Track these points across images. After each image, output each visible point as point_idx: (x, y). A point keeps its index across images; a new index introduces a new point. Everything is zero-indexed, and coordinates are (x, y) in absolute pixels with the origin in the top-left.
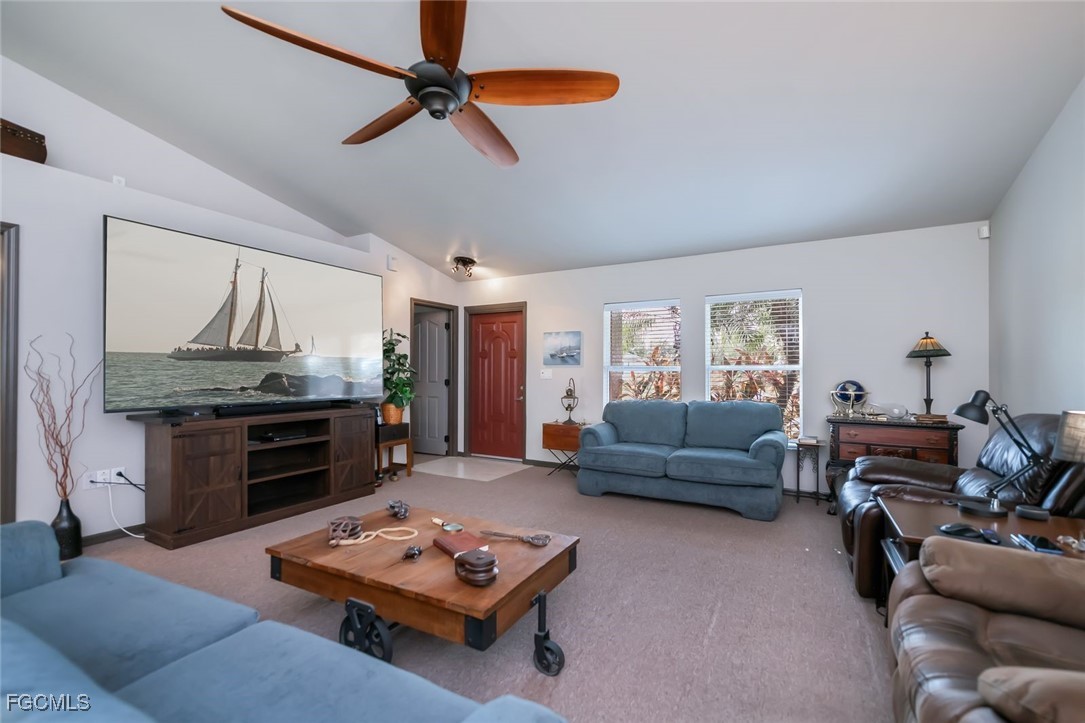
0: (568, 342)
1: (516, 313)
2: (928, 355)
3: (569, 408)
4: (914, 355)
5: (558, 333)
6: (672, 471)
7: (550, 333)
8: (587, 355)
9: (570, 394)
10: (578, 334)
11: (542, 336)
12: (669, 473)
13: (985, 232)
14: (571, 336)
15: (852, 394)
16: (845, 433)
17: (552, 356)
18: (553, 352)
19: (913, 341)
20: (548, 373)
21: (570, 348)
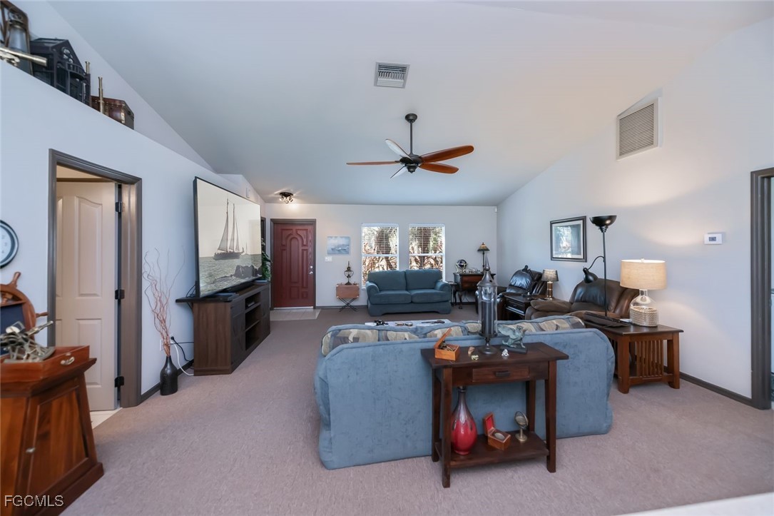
0: (342, 242)
1: (309, 225)
2: (483, 250)
3: (349, 276)
4: (479, 250)
5: (336, 237)
6: (416, 300)
7: (331, 237)
8: (353, 250)
9: (349, 269)
10: (348, 238)
11: (327, 238)
12: (413, 301)
13: (496, 210)
14: (344, 239)
15: (462, 264)
16: (465, 279)
17: (332, 249)
18: (333, 247)
19: (479, 246)
20: (329, 259)
21: (343, 245)
